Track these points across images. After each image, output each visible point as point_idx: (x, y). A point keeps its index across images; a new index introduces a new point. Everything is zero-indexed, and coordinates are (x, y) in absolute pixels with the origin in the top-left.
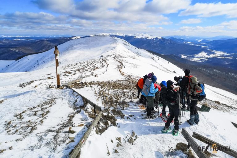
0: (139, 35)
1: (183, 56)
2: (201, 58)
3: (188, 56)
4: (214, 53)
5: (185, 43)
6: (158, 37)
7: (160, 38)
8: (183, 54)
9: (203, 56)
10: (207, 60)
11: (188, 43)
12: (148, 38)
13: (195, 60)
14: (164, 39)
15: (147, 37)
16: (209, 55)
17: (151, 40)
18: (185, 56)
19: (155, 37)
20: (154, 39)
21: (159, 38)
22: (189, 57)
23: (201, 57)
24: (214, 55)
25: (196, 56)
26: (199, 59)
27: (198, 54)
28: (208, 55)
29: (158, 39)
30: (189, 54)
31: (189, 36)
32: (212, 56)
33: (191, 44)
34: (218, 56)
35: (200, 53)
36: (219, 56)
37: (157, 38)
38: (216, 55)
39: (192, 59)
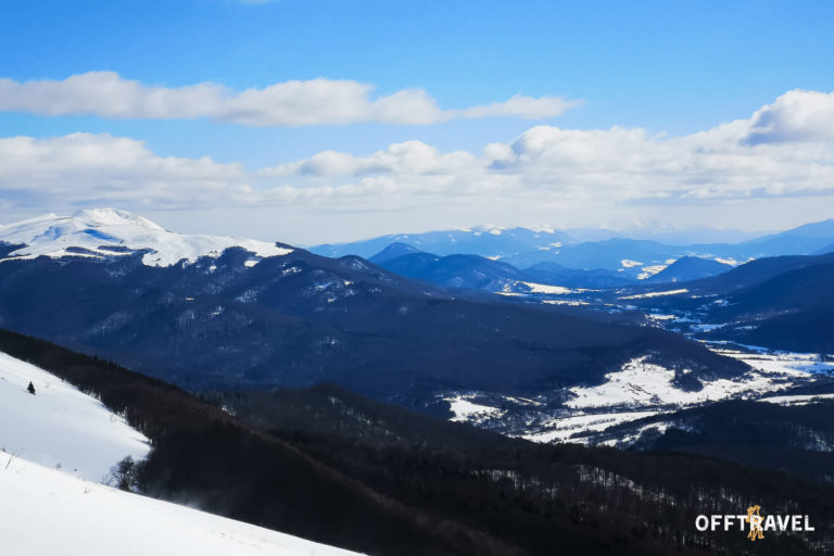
0: (57, 232)
1: (463, 408)
2: (620, 418)
3: (503, 405)
4: (737, 370)
5: (507, 292)
6: (249, 245)
7: (267, 250)
8: (463, 389)
9: (644, 399)
10: (662, 427)
11: (538, 288)
12: (148, 260)
13: (563, 436)
14: (300, 257)
15: (134, 246)
16: (698, 387)
17: (177, 270)
18: (481, 409)
19: (216, 247)
20: (205, 261)
21: (252, 255)
22: (513, 409)
23: (622, 408)
24: (742, 386)
25: (585, 396)
26: (601, 428)
27: (599, 381)
28: (686, 383)
29: (250, 263)
30: (521, 391)
31: (557, 235)
32: (717, 390)
33: (563, 296)
34: (770, 394)
35: (614, 376)
36: (780, 393)
37: (234, 255)
38: (759, 384)
39: (544, 430)
